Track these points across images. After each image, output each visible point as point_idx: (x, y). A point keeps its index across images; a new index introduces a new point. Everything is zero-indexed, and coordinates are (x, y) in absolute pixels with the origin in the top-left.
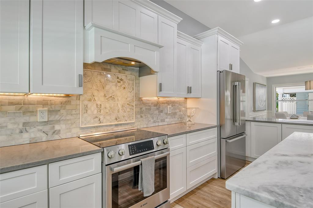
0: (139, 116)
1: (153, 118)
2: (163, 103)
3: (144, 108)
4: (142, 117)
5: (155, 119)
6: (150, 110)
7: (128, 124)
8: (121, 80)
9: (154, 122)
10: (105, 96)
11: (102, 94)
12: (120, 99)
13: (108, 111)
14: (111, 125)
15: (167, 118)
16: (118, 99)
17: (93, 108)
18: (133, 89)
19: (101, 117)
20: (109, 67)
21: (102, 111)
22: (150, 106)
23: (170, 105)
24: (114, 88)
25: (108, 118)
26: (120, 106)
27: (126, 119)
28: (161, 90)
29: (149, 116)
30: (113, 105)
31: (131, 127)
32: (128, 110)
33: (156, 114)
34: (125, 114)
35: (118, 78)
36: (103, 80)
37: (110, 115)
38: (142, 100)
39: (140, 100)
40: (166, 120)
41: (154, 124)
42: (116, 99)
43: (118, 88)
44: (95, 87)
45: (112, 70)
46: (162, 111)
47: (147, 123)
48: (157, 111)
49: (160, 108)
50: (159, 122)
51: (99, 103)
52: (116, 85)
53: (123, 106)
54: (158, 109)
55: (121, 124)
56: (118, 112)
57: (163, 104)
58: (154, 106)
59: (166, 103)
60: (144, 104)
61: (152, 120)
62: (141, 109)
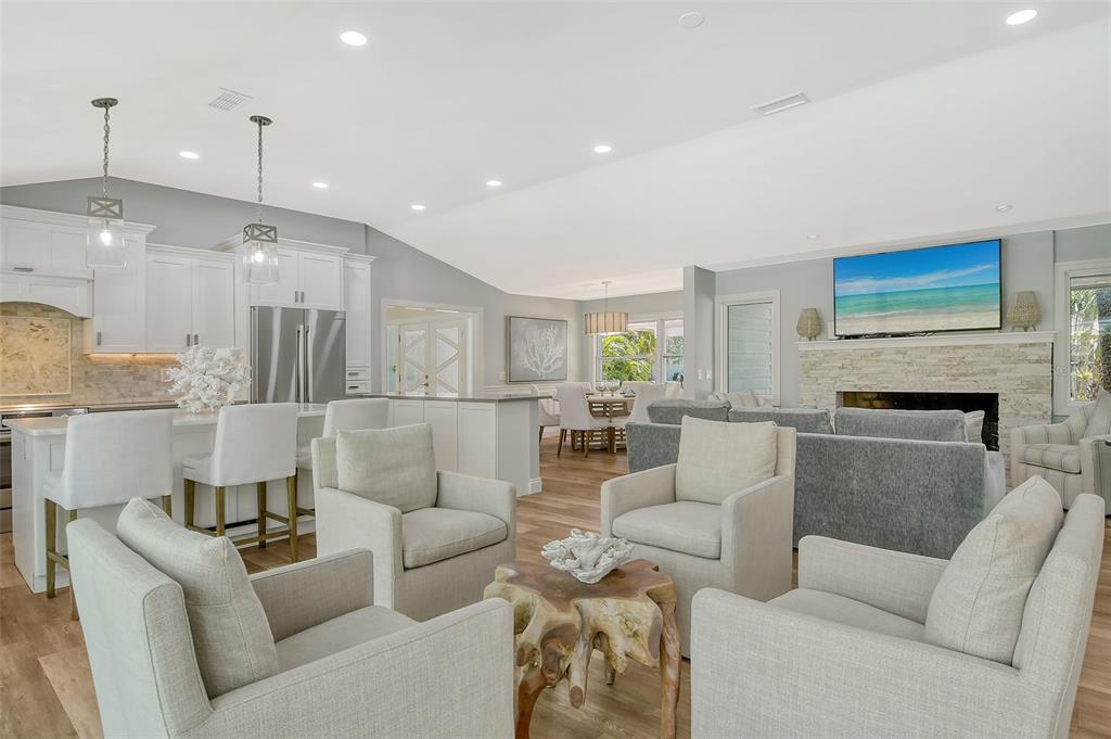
0: (82, 385)
1: (118, 389)
3: (94, 372)
4: (88, 386)
6: (111, 375)
7: (55, 396)
8: (40, 327)
9: (122, 395)
12: (35, 356)
13: (10, 375)
14: (18, 398)
15: (157, 390)
16: (32, 357)
18: (67, 341)
20: (13, 309)
22: (109, 368)
24: (23, 340)
25: (12, 385)
26: (36, 368)
27: (52, 388)
28: (99, 344)
29: (107, 384)
30: (21, 366)
32: (56, 374)
33: (127, 383)
34: (48, 381)
35: (32, 324)
37: (15, 381)
38: (88, 359)
39: (85, 357)
40: (154, 394)
41: (122, 400)
42: (28, 356)
43: (31, 339)
45: (19, 313)
46: (143, 378)
48: (130, 378)
49: (138, 372)
52: (28, 336)
54: (131, 374)
55: (39, 397)
56: (33, 376)
57: (146, 364)
58: (122, 368)
59: (156, 363)
60: (94, 364)
61: (116, 393)
62: (87, 373)
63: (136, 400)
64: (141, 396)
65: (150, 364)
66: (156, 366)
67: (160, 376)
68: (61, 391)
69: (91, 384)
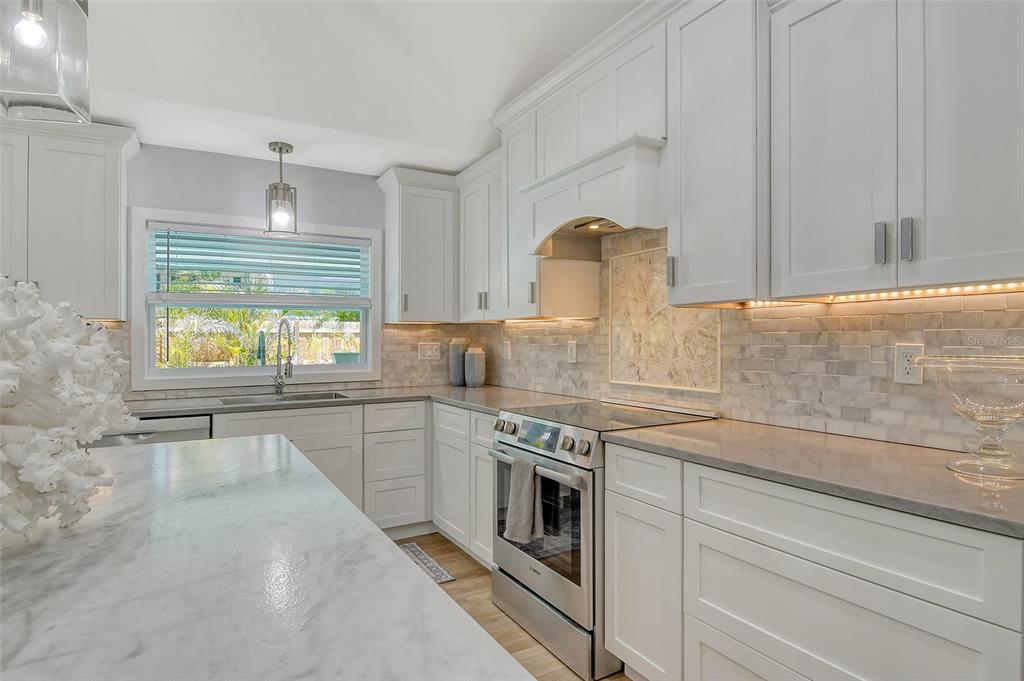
0: (735, 377)
1: (797, 393)
2: (858, 325)
3: (755, 349)
4: (745, 379)
5: (805, 397)
6: (783, 355)
7: (700, 394)
9: (804, 410)
10: (648, 312)
11: (642, 308)
12: (678, 317)
13: (653, 352)
14: (659, 390)
15: (885, 406)
16: (674, 319)
17: (628, 343)
19: (642, 365)
21: (642, 350)
22: (780, 340)
23: (916, 334)
25: (654, 368)
26: (679, 339)
27: (696, 379)
29: (775, 379)
31: (707, 407)
32: (702, 351)
33: (814, 378)
34: (691, 364)
36: (644, 273)
37: (658, 360)
39: (740, 316)
40: (877, 415)
41: (805, 422)
42: (670, 318)
44: (630, 294)
46: (849, 368)
47: (767, 406)
48: (818, 367)
49: (837, 349)
50: (828, 416)
51: (637, 331)
53: (686, 338)
54: (823, 354)
55: (682, 393)
56: (676, 354)
57: (855, 328)
58: (805, 338)
59: (881, 326)
60: (757, 331)
61: (792, 402)
62: (743, 349)
63: (836, 426)
64: (843, 418)
65: (865, 328)
66: (878, 336)
67: (890, 364)
68: (707, 385)
69: (749, 374)
